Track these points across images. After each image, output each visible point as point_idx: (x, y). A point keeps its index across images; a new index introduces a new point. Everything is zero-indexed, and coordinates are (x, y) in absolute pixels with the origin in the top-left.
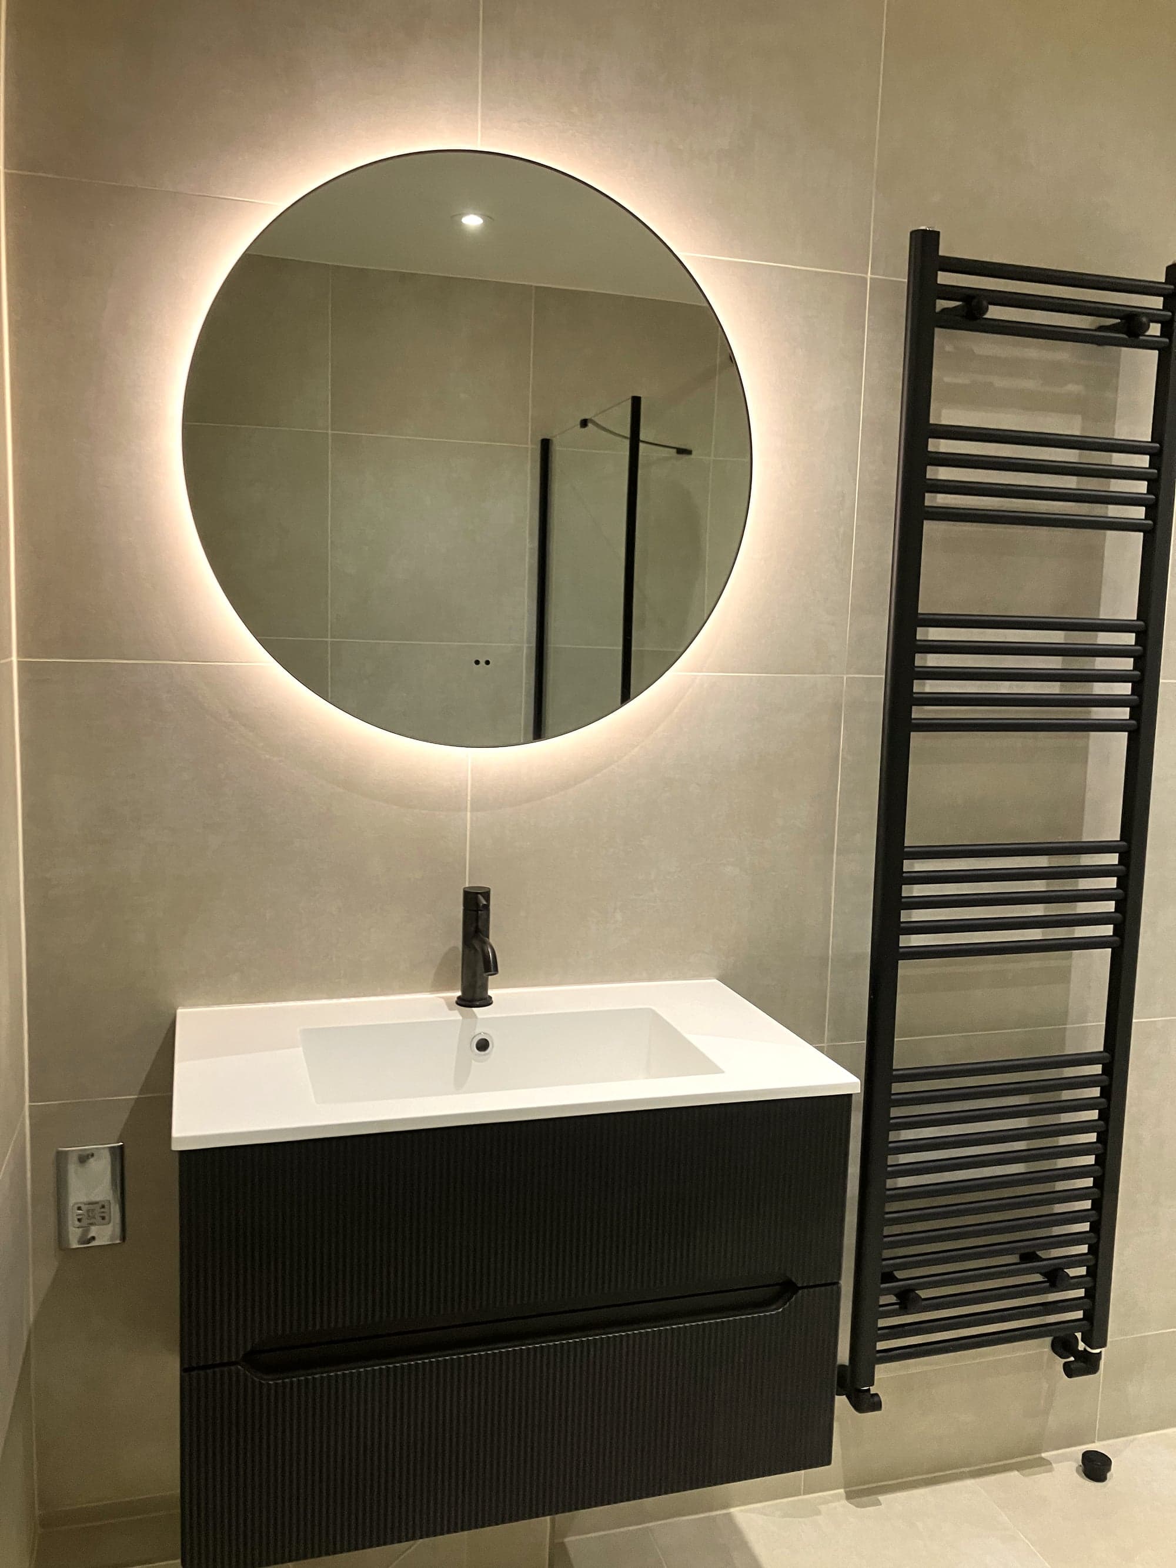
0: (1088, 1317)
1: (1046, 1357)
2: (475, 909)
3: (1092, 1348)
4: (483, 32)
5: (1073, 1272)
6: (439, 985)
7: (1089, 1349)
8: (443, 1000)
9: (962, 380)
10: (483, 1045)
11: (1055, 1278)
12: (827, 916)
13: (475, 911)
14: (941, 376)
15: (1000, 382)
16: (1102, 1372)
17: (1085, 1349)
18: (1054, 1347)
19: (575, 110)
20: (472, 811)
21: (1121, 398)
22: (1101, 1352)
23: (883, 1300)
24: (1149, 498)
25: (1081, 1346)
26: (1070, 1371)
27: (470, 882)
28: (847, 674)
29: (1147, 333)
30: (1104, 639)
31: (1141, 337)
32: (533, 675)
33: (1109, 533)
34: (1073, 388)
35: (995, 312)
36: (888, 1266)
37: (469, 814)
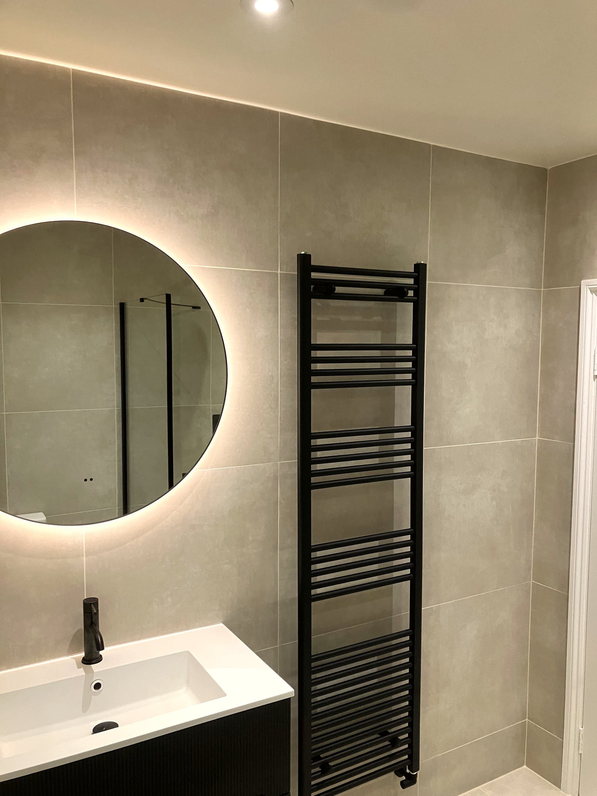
0: (410, 757)
1: (392, 777)
2: (90, 612)
3: (413, 773)
4: (75, 160)
5: (401, 737)
6: (72, 651)
7: (411, 773)
8: (74, 660)
9: (326, 318)
10: (98, 686)
11: (395, 742)
12: (276, 583)
13: (90, 613)
14: (315, 317)
15: (343, 318)
16: (418, 784)
17: (410, 772)
18: (396, 773)
19: (127, 197)
20: (86, 556)
21: (398, 321)
22: (417, 774)
23: (313, 771)
24: (413, 370)
25: (408, 771)
26: (404, 785)
27: (86, 597)
28: (279, 461)
29: (408, 295)
30: (398, 435)
31: (405, 298)
32: (121, 424)
33: (396, 387)
34: (377, 318)
35: (339, 290)
36: (314, 754)
37: (84, 558)
